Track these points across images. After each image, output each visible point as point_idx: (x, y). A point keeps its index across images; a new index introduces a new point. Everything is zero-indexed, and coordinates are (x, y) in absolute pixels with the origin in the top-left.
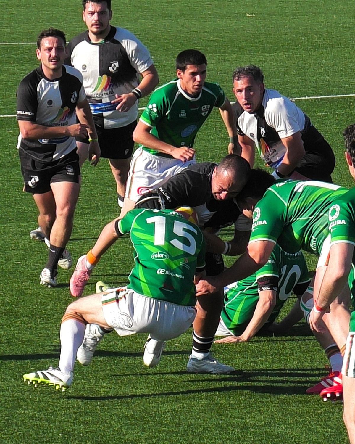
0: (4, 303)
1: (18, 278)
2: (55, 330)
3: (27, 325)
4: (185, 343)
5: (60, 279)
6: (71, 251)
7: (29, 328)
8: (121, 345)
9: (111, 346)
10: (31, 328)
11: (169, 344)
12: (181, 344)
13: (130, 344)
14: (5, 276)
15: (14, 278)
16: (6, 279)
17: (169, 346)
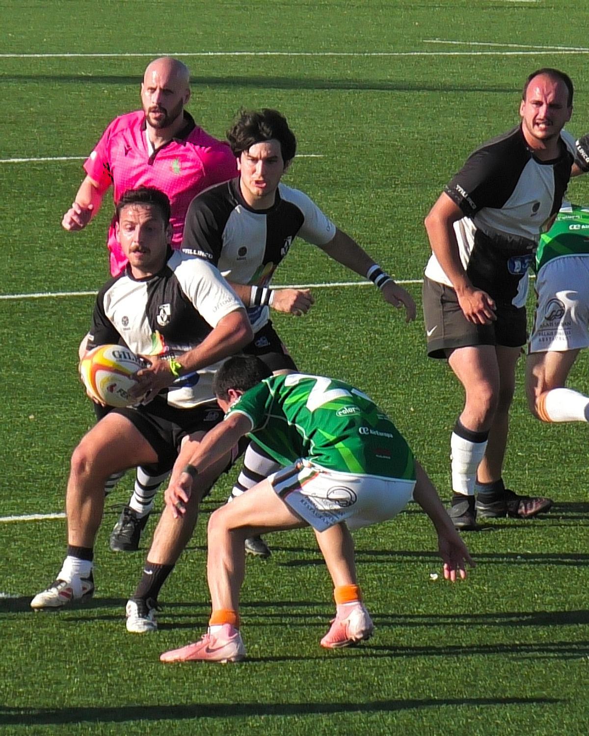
0: (172, 637)
1: (199, 591)
2: (266, 689)
3: (214, 678)
4: (513, 720)
5: (279, 593)
6: (302, 542)
7: (219, 684)
8: (393, 721)
9: (372, 722)
10: (222, 685)
11: (484, 721)
12: (508, 722)
13: (410, 719)
14: (177, 586)
15: (193, 590)
16: (177, 592)
17: (483, 724)
